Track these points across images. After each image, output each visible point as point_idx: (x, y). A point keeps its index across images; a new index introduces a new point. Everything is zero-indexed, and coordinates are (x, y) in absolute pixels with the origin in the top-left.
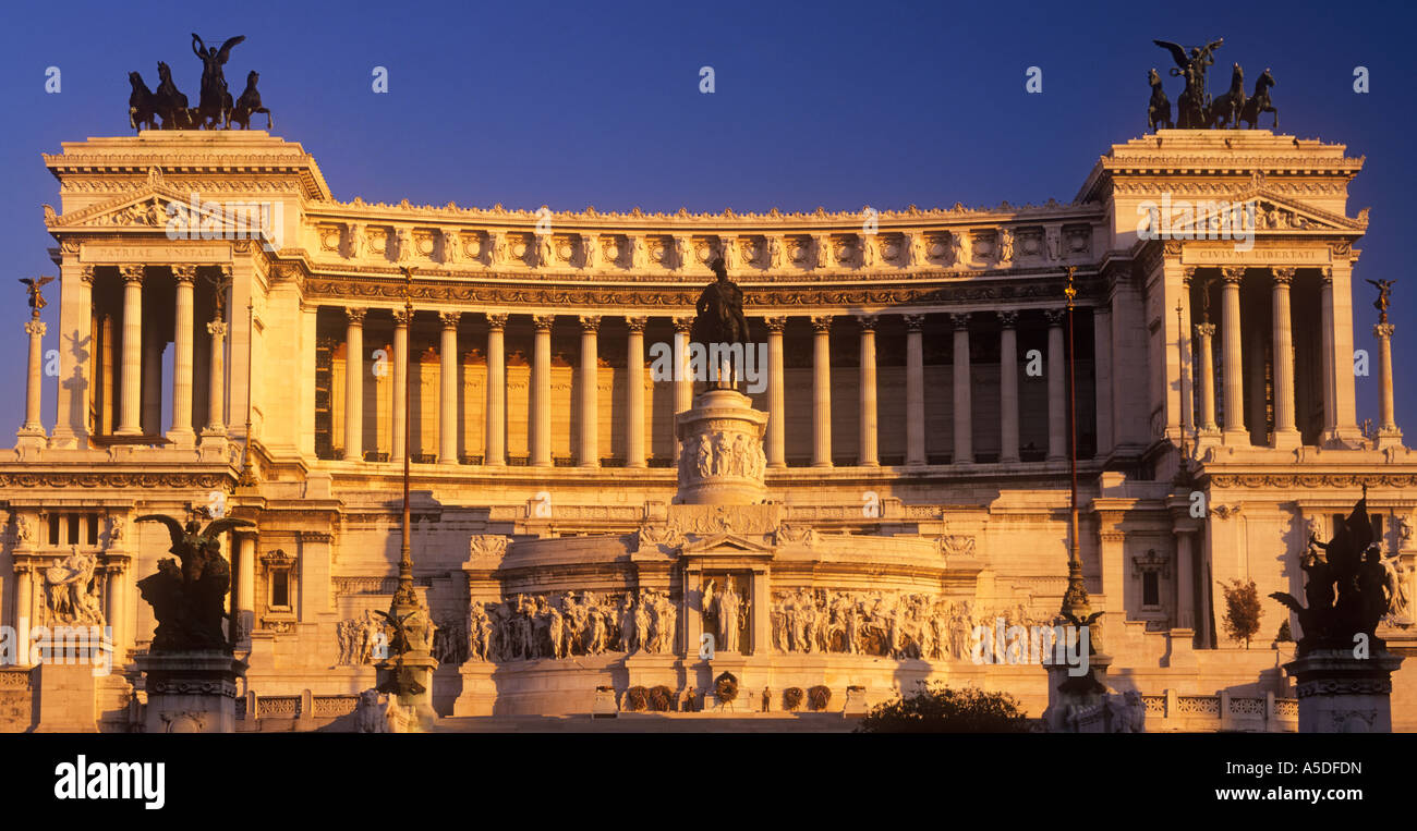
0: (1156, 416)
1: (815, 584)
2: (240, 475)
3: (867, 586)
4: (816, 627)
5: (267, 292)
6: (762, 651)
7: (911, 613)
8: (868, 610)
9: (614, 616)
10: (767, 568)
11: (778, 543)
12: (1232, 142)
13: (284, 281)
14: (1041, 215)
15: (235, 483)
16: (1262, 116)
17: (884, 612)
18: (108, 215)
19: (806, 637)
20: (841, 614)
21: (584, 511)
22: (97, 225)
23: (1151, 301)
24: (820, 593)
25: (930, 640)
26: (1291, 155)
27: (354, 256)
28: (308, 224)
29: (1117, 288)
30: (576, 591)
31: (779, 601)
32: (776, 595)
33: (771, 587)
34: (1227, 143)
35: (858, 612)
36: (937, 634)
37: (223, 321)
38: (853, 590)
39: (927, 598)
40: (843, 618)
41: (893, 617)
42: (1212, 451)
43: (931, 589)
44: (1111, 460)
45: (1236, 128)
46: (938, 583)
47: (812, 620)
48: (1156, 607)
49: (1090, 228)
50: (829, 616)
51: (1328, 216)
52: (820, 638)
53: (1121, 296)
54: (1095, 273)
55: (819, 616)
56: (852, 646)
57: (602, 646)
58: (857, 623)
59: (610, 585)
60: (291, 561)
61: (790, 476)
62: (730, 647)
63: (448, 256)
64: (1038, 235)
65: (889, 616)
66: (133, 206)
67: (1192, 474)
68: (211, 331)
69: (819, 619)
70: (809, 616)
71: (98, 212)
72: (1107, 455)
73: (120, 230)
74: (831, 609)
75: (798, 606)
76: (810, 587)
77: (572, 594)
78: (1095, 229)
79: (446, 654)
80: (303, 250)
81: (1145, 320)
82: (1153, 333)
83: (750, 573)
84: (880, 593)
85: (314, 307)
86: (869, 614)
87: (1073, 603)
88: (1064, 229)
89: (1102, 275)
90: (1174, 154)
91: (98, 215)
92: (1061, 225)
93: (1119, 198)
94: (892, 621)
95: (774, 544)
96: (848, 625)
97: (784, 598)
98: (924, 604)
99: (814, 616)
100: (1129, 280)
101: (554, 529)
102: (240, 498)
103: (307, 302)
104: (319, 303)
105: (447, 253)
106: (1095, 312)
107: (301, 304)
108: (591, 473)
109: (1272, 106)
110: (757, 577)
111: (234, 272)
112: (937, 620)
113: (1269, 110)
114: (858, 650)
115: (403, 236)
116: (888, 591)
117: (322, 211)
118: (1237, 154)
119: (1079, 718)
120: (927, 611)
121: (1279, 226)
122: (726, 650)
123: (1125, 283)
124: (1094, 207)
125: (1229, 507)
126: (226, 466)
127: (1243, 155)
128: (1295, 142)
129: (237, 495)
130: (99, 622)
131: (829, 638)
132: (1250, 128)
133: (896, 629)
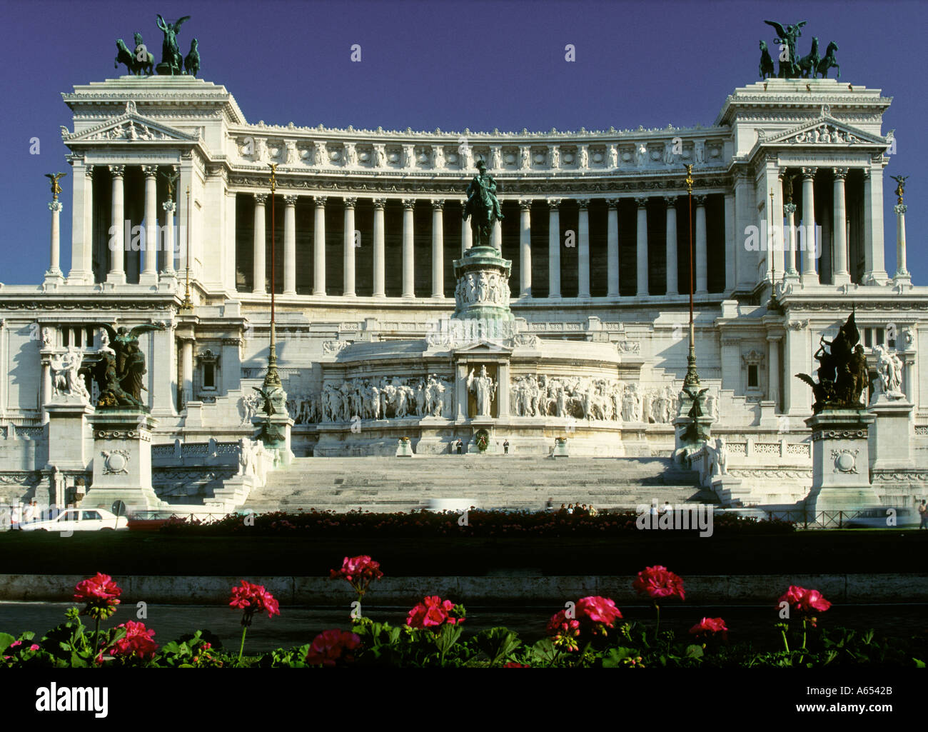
0: (762, 265)
1: (538, 372)
2: (182, 302)
3: (570, 373)
4: (538, 400)
5: (203, 183)
6: (505, 415)
7: (598, 391)
8: (571, 389)
9: (412, 393)
10: (508, 361)
11: (515, 345)
12: (811, 87)
13: (214, 176)
14: (692, 134)
15: (179, 307)
16: (830, 70)
17: (581, 391)
18: (102, 133)
19: (532, 406)
20: (554, 391)
21: (400, 325)
22: (94, 139)
23: (759, 190)
24: (541, 379)
25: (611, 409)
26: (847, 95)
27: (259, 160)
28: (230, 139)
29: (739, 181)
30: (388, 377)
31: (515, 383)
32: (513, 379)
33: (511, 374)
34: (808, 88)
35: (565, 390)
36: (615, 405)
37: (173, 202)
38: (562, 376)
39: (609, 381)
40: (556, 394)
41: (587, 393)
42: (791, 286)
43: (611, 375)
44: (734, 293)
45: (814, 78)
46: (616, 371)
47: (535, 396)
48: (755, 388)
49: (722, 143)
50: (547, 393)
51: (868, 135)
52: (541, 407)
53: (741, 186)
54: (726, 171)
55: (540, 392)
56: (562, 412)
57: (404, 412)
58: (565, 398)
59: (410, 372)
60: (215, 357)
61: (535, 304)
62: (484, 413)
63: (319, 160)
64: (690, 147)
65: (584, 393)
66: (118, 127)
67: (779, 302)
68: (165, 208)
69: (540, 394)
70: (534, 393)
71: (94, 131)
72: (732, 290)
73: (109, 143)
74: (548, 389)
75: (527, 386)
76: (535, 374)
77: (386, 378)
78: (725, 143)
79: (309, 418)
80: (226, 156)
81: (756, 202)
82: (760, 211)
83: (498, 365)
84: (579, 379)
85: (234, 193)
86: (572, 391)
87: (689, 383)
88: (706, 143)
89: (730, 173)
90: (774, 95)
91: (95, 133)
92: (704, 140)
93: (739, 123)
94: (586, 396)
95: (512, 346)
96: (559, 399)
97: (518, 381)
98: (607, 385)
99: (537, 392)
100: (746, 177)
101: (382, 337)
102: (183, 317)
103: (229, 190)
104: (237, 191)
105: (318, 158)
106: (725, 197)
107: (226, 191)
108: (410, 301)
109: (836, 63)
110: (501, 367)
111: (181, 170)
112: (615, 395)
113: (834, 66)
114: (565, 414)
115: (290, 147)
116: (584, 377)
117: (238, 130)
118: (813, 95)
119: (691, 457)
120: (609, 390)
121: (837, 142)
122: (482, 414)
123: (743, 178)
124: (724, 129)
125: (800, 323)
126: (172, 296)
127: (817, 95)
128: (850, 87)
129: (181, 314)
130: (85, 396)
131: (547, 407)
132: (823, 78)
133: (589, 401)
